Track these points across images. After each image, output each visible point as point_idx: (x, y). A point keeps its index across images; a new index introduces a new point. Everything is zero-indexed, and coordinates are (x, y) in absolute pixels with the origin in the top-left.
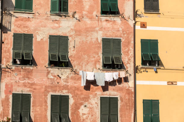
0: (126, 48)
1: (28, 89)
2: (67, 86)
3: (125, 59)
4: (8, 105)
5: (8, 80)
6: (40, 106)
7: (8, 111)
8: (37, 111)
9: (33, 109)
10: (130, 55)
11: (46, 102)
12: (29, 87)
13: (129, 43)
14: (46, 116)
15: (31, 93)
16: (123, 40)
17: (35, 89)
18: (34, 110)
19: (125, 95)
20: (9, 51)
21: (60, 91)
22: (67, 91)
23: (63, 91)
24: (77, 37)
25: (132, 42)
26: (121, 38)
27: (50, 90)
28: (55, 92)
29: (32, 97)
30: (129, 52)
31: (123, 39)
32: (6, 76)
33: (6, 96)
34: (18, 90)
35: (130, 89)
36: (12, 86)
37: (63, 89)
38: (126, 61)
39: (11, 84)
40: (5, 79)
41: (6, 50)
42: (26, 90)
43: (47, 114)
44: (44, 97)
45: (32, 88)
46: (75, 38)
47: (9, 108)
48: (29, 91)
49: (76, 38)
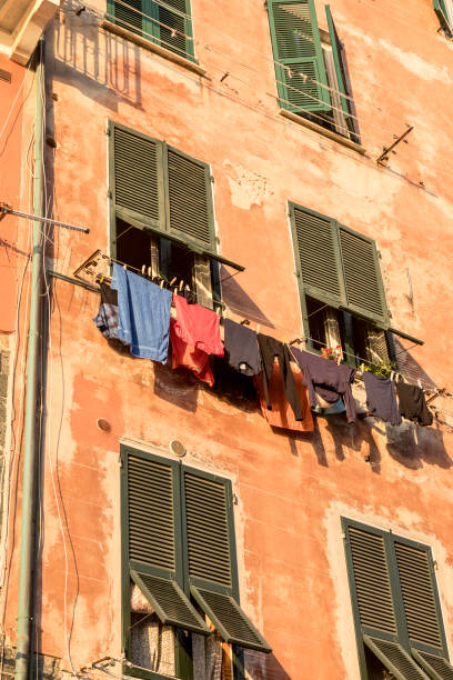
1: (215, 448)
2: (412, 489)
4: (96, 513)
5: (89, 356)
6: (292, 571)
7: (101, 555)
8: (277, 603)
9: (252, 581)
11: (320, 554)
12: (217, 438)
14: (331, 644)
15: (233, 478)
17: (249, 456)
18: (260, 592)
20: (86, 196)
21: (385, 510)
22: (416, 518)
23: (398, 511)
24: (413, 259)
27: (332, 486)
28: (361, 509)
29: (240, 503)
32: (76, 328)
33: (80, 455)
34: (151, 434)
36: (115, 400)
37: (397, 504)
39: (108, 385)
40: (74, 344)
41: (71, 187)
42: (201, 448)
43: (333, 631)
44: (305, 517)
45: (234, 446)
46: (405, 259)
47: (100, 535)
48: (220, 457)
49: (409, 261)
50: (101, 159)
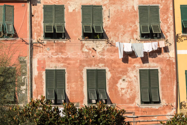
0: (165, 16)
1: (62, 65)
2: (103, 59)
3: (164, 27)
4: (42, 82)
5: (40, 56)
6: (76, 82)
7: (42, 88)
8: (72, 88)
9: (68, 86)
10: (169, 23)
11: (81, 77)
12: (63, 62)
13: (168, 9)
14: (82, 92)
15: (65, 69)
16: (161, 7)
17: (69, 64)
18: (69, 87)
19: (166, 66)
20: (39, 25)
21: (96, 65)
22: (103, 65)
23: (99, 64)
24: (111, 6)
25: (171, 9)
26: (159, 5)
27: (85, 64)
28: (91, 67)
29: (67, 73)
30: (168, 19)
31: (161, 5)
32: (38, 51)
33: (39, 74)
34: (51, 66)
35: (171, 59)
36: (45, 62)
37: (99, 63)
38: (165, 29)
39: (43, 60)
40: (37, 54)
41: (36, 24)
42: (60, 66)
43: (83, 90)
44: (79, 72)
45: (66, 63)
46: (109, 7)
47: (42, 85)
48: (63, 66)
49: (110, 7)
50: (42, 15)
